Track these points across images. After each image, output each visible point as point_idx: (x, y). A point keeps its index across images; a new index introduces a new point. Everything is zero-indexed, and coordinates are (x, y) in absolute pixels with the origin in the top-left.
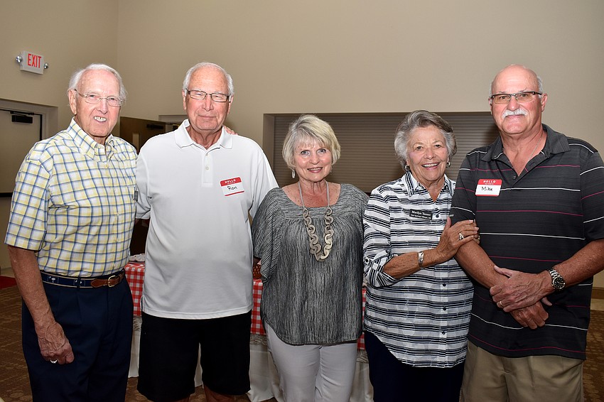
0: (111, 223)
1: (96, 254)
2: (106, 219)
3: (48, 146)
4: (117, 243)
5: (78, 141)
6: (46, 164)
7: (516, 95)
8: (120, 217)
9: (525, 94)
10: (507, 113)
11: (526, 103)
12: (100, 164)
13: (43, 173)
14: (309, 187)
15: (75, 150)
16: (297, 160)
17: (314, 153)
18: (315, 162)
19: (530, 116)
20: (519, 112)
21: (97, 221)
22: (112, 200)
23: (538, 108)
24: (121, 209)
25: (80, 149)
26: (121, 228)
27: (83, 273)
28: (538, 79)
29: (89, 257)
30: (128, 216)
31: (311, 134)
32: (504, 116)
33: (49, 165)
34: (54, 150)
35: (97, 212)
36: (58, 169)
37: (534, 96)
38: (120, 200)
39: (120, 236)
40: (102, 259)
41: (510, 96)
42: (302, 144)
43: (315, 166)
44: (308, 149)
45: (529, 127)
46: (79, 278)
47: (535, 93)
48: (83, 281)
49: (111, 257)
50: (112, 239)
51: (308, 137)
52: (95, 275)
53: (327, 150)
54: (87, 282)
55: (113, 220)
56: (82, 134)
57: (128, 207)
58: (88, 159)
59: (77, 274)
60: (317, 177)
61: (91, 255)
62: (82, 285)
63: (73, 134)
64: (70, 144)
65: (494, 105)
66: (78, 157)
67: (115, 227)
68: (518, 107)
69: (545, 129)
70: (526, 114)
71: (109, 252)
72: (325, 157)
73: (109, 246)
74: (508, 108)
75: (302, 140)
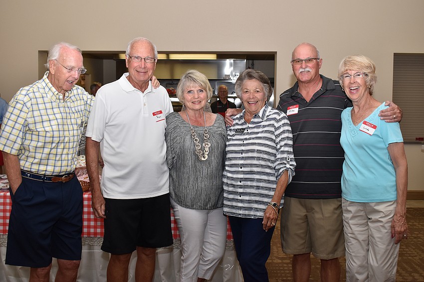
0: (65, 141)
1: (55, 160)
2: (62, 139)
3: (29, 92)
4: (68, 154)
5: (47, 89)
6: (27, 104)
7: (305, 60)
8: (71, 138)
9: (310, 60)
10: (301, 70)
11: (310, 64)
12: (60, 104)
13: (25, 109)
14: (193, 114)
15: (44, 95)
16: (185, 97)
17: (196, 92)
18: (196, 97)
19: (313, 71)
20: (308, 69)
21: (56, 140)
22: (66, 127)
23: (318, 67)
24: (71, 133)
25: (48, 95)
26: (71, 144)
27: (47, 172)
28: (317, 51)
29: (51, 162)
30: (76, 138)
31: (194, 80)
32: (299, 72)
33: (29, 105)
34: (32, 95)
35: (56, 134)
36: (33, 108)
37: (314, 61)
38: (71, 127)
39: (70, 149)
40: (59, 163)
41: (302, 60)
42: (188, 87)
43: (196, 100)
44: (192, 89)
45: (313, 78)
46: (45, 175)
47: (315, 59)
48: (47, 177)
49: (65, 163)
50: (65, 151)
51: (192, 82)
52: (55, 174)
53: (204, 91)
54: (49, 178)
55: (67, 139)
56: (50, 85)
57: (75, 132)
58: (52, 101)
59: (44, 173)
60: (197, 107)
61: (52, 161)
62: (46, 180)
63: (44, 85)
64: (42, 91)
65: (295, 65)
66: (46, 100)
67: (68, 144)
68: (307, 67)
69: (321, 76)
70: (311, 70)
71: (63, 159)
72: (203, 95)
73: (63, 156)
74: (301, 67)
75: (188, 84)
